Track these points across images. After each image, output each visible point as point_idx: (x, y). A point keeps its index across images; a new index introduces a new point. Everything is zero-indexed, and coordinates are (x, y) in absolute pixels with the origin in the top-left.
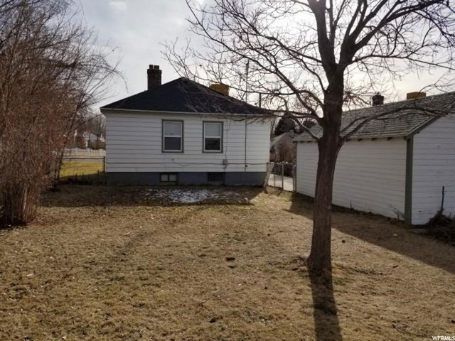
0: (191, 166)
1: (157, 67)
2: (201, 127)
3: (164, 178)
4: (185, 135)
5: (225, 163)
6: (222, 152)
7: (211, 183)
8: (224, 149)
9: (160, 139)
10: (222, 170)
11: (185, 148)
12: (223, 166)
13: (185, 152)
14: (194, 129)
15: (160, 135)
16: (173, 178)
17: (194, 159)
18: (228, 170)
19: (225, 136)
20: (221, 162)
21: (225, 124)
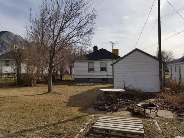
0: (97, 76)
1: (96, 46)
2: (99, 64)
3: (90, 80)
4: (95, 67)
5: (107, 75)
6: (106, 72)
7: (103, 82)
8: (107, 71)
9: (88, 68)
10: (107, 78)
11: (95, 71)
12: (107, 76)
13: (95, 72)
14: (97, 65)
15: (88, 67)
16: (92, 80)
17: (98, 74)
18: (108, 78)
19: (107, 66)
20: (106, 75)
21: (107, 62)
